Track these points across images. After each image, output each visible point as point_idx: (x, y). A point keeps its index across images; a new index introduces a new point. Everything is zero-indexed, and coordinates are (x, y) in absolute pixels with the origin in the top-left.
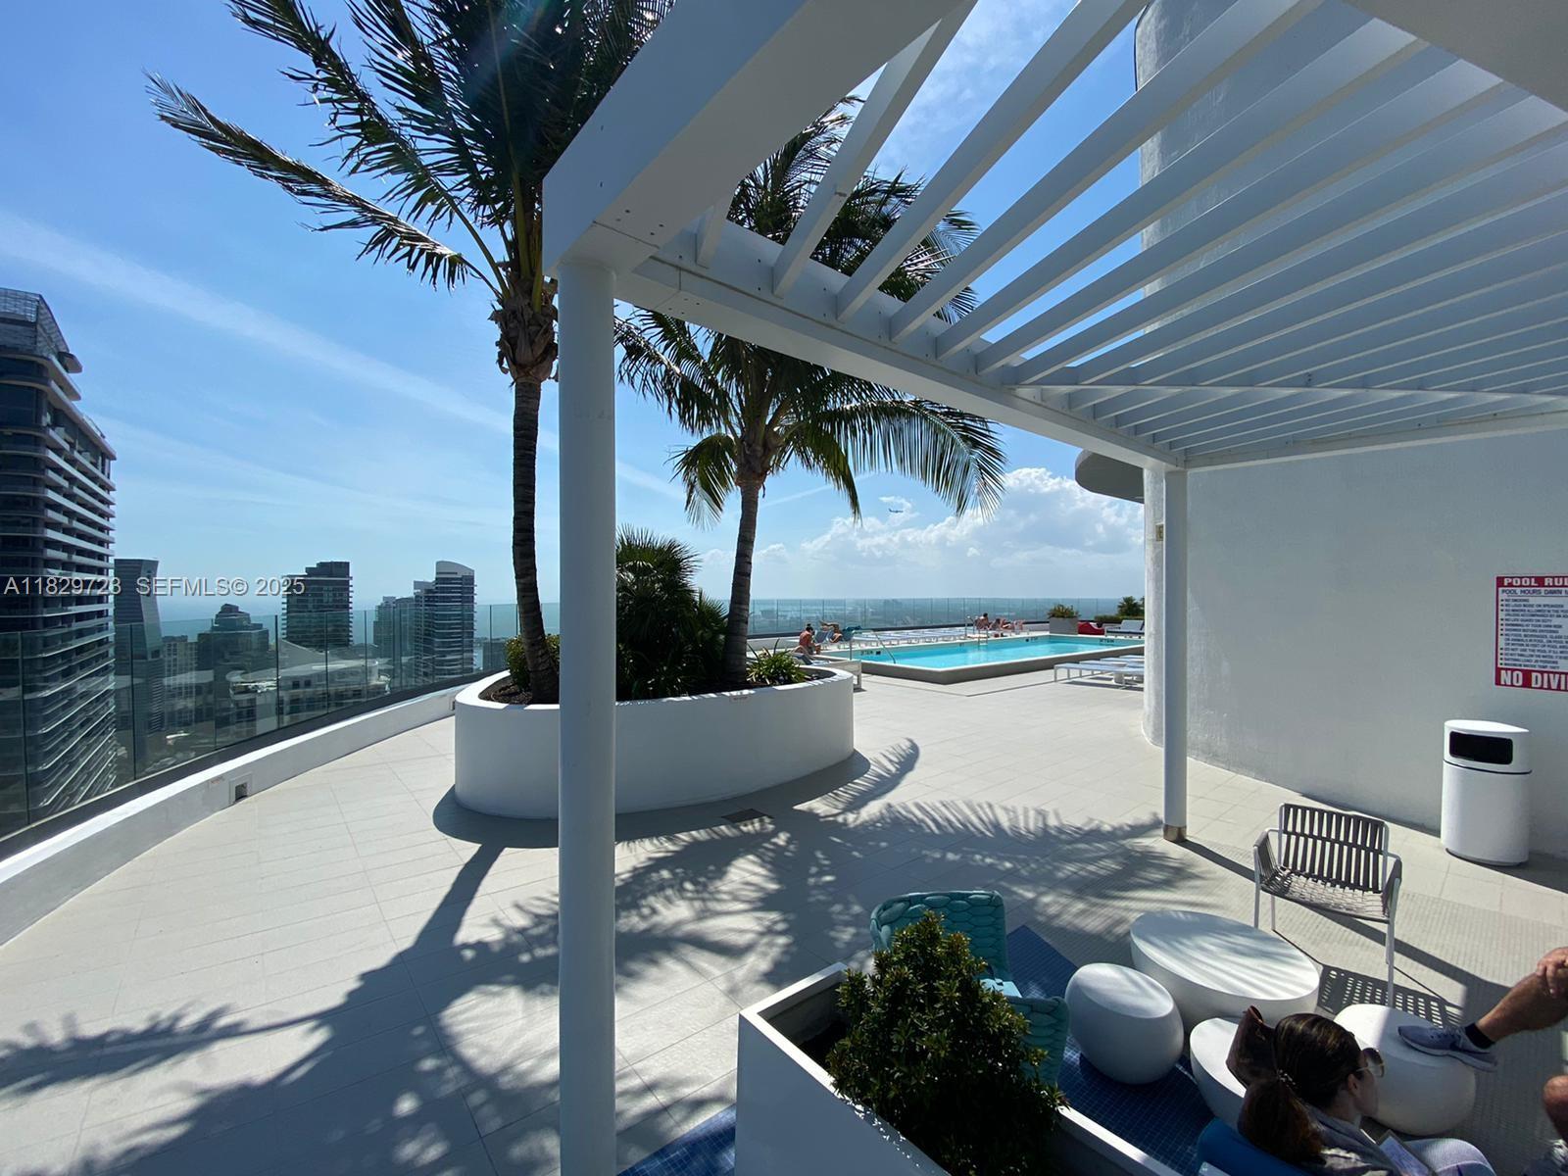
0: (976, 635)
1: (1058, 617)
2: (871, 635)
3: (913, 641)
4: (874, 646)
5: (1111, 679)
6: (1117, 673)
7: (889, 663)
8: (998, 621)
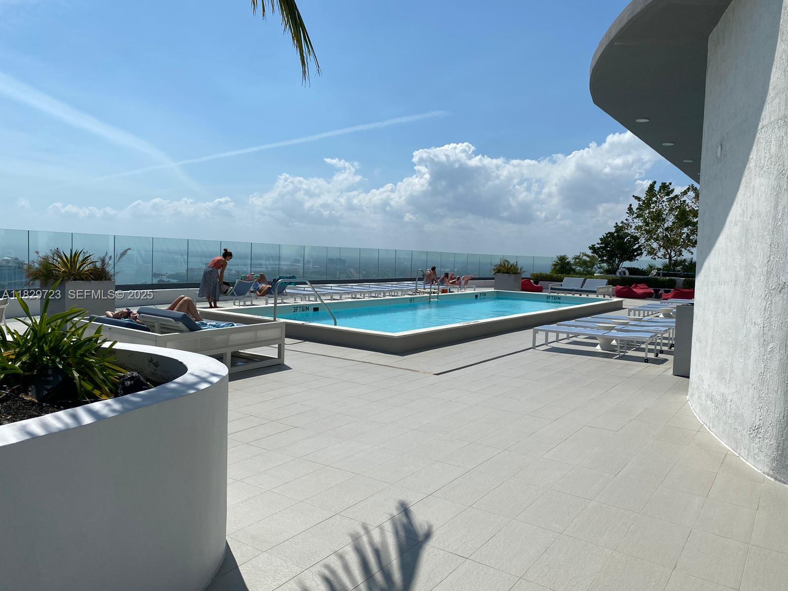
0: (425, 290)
1: (503, 273)
2: (308, 288)
3: (358, 296)
4: (312, 302)
5: (595, 345)
6: (602, 337)
7: (328, 325)
8: (447, 275)
